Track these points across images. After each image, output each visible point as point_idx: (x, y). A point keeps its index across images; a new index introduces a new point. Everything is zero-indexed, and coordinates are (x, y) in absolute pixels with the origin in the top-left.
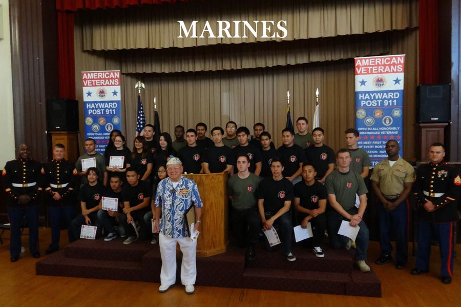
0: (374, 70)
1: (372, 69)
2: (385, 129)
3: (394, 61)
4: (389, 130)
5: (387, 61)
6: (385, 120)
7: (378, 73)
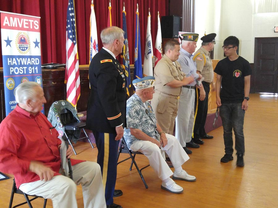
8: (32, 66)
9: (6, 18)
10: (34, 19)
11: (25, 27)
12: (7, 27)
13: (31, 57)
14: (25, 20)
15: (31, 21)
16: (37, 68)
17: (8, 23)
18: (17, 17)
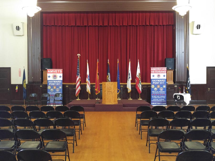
0: (157, 72)
1: (156, 72)
2: (161, 92)
3: (163, 69)
4: (162, 92)
5: (161, 69)
6: (161, 89)
7: (158, 73)
8: (58, 83)
9: (49, 71)
10: (60, 70)
11: (56, 72)
12: (49, 73)
13: (57, 81)
14: (56, 71)
15: (59, 71)
16: (60, 84)
17: (49, 72)
18: (53, 70)
